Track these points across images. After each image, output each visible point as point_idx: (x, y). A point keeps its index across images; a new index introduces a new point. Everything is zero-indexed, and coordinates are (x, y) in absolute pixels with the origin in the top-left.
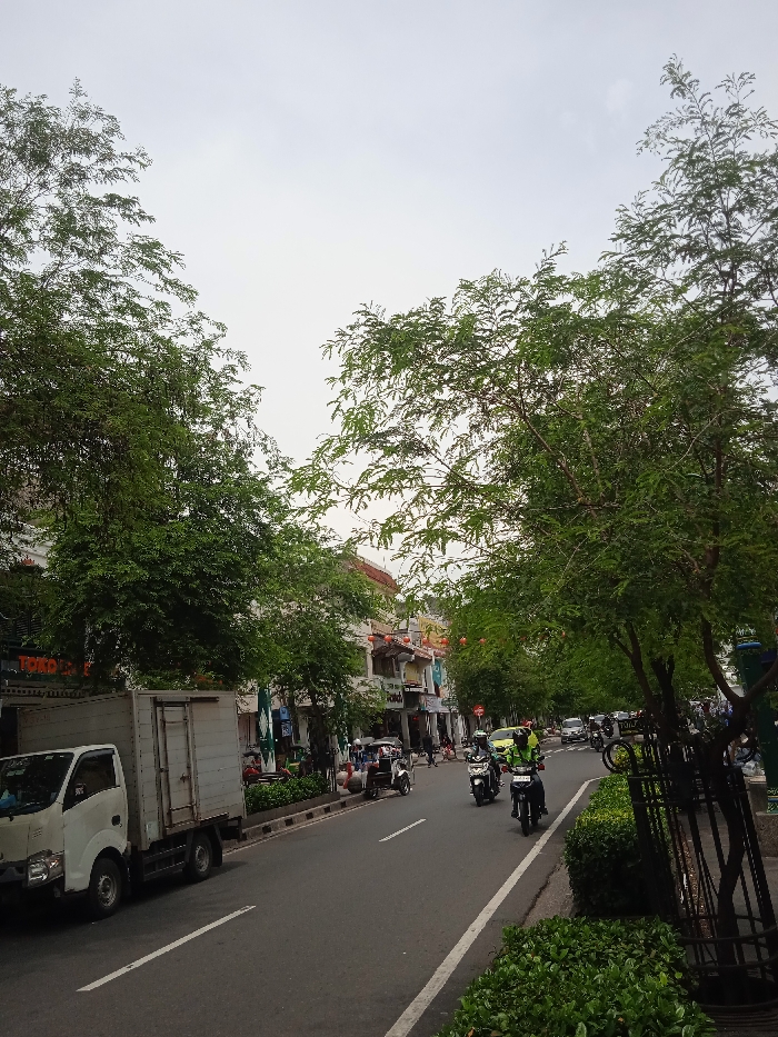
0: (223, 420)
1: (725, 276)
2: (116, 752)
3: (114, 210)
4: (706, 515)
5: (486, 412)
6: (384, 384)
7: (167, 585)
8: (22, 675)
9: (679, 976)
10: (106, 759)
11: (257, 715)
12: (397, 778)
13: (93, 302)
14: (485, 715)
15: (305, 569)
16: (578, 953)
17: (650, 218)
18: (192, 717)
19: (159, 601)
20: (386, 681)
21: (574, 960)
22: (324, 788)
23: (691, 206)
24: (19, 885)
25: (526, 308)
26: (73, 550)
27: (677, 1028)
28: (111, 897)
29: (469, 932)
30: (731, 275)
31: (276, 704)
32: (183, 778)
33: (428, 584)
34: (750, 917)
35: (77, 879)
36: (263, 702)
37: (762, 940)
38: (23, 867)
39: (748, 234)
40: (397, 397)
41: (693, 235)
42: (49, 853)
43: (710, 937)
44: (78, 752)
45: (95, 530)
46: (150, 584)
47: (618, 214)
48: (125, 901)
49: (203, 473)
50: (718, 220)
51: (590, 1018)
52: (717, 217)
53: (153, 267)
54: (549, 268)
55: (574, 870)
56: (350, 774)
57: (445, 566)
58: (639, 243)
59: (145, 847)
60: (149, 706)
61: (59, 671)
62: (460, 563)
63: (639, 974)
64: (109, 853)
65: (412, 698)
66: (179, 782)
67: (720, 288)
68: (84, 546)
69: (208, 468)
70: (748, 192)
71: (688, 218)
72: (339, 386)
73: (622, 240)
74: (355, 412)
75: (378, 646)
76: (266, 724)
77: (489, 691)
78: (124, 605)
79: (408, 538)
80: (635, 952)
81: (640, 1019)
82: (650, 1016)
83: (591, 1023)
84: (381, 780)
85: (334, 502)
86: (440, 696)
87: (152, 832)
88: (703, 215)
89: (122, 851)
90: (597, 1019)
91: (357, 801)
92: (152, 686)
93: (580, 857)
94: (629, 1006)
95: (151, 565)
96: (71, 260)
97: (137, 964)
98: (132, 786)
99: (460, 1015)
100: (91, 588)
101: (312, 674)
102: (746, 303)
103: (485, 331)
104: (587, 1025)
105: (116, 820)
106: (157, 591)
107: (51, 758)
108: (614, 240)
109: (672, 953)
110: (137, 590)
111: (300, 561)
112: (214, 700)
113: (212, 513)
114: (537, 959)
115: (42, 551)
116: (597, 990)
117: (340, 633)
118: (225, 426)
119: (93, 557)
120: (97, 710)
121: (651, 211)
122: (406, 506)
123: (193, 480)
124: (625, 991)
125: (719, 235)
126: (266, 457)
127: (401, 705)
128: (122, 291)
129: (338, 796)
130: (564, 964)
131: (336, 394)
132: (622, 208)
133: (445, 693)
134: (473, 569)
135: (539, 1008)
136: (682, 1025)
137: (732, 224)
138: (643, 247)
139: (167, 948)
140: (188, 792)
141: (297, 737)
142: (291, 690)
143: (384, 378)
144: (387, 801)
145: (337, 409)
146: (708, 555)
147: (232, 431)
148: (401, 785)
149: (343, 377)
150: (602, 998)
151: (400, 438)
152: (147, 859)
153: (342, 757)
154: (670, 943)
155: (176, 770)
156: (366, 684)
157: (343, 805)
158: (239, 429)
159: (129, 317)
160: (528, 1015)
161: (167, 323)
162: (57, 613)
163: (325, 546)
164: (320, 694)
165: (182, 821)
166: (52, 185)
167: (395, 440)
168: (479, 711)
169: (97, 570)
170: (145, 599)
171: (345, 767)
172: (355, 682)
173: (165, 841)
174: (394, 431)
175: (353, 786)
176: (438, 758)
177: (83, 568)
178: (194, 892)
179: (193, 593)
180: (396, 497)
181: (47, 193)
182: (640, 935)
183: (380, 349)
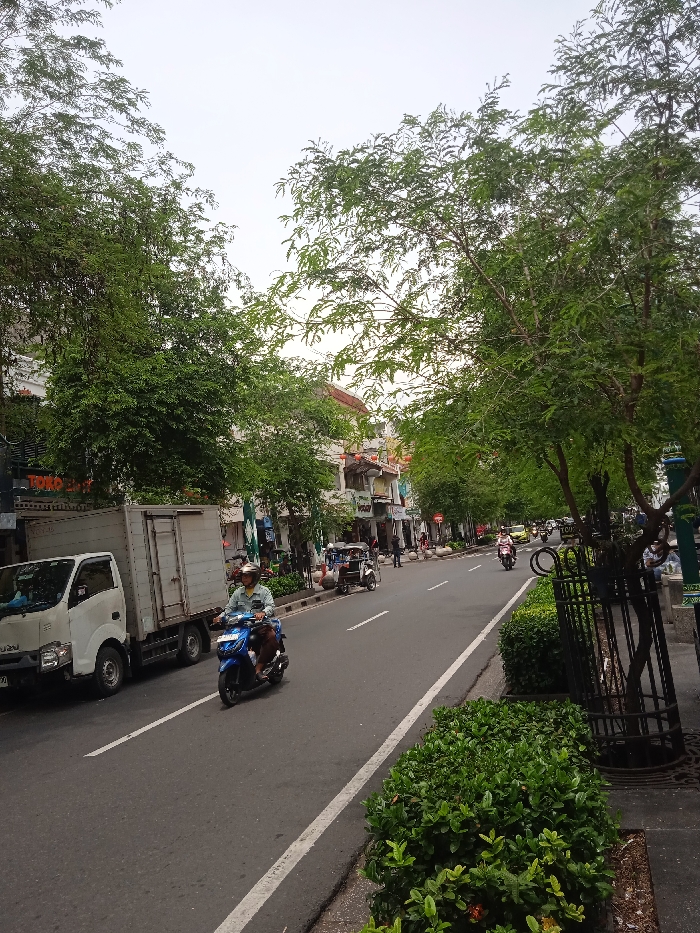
0: (199, 258)
1: (661, 108)
2: (113, 558)
3: (82, 52)
4: (632, 344)
5: (434, 247)
6: (336, 221)
7: (153, 412)
8: (30, 492)
9: (582, 748)
10: (104, 565)
11: (244, 524)
12: (365, 576)
13: (67, 144)
14: (445, 521)
15: (280, 396)
16: (496, 730)
17: (589, 48)
18: (179, 528)
19: (148, 426)
20: (357, 495)
21: (493, 735)
22: (301, 586)
23: (632, 35)
24: (34, 670)
25: (474, 143)
26: (67, 379)
27: (572, 794)
28: (115, 679)
29: (417, 707)
30: (668, 107)
31: (259, 515)
32: (174, 580)
33: (379, 410)
34: (654, 696)
35: (84, 664)
36: (248, 513)
37: (665, 715)
38: (36, 655)
39: (685, 62)
40: (349, 233)
41: (632, 65)
42: (58, 644)
43: (618, 713)
44: (78, 559)
45: (85, 363)
46: (138, 411)
47: (557, 45)
48: (125, 682)
49: (183, 308)
50: (657, 49)
51: (497, 787)
52: (657, 46)
53: (121, 108)
54: (493, 103)
55: (506, 655)
56: (324, 573)
57: (395, 393)
58: (578, 74)
59: (142, 637)
60: (141, 519)
61: (63, 489)
62: (408, 392)
63: (546, 748)
64: (110, 643)
65: (380, 508)
66: (170, 584)
67: (657, 120)
68: (76, 378)
69: (187, 305)
70: (689, 18)
71: (627, 48)
72: (293, 225)
73: (561, 72)
74: (310, 249)
75: (350, 463)
76: (252, 531)
77: (449, 501)
78: (117, 429)
79: (360, 368)
80: (545, 729)
81: (540, 788)
82: (549, 785)
83: (497, 791)
84: (350, 580)
85: (292, 336)
86: (404, 505)
87: (147, 626)
88: (642, 44)
89: (122, 642)
90: (503, 788)
91: (330, 596)
92: (145, 501)
93: (512, 647)
94: (532, 776)
95: (138, 394)
96: (44, 103)
97: (134, 734)
98: (128, 587)
99: (388, 783)
100: (86, 414)
101: (288, 488)
102: (681, 135)
103: (429, 167)
104: (493, 793)
105: (116, 616)
106: (145, 417)
107: (56, 564)
108: (553, 72)
109: (578, 729)
110: (126, 417)
111: (276, 388)
112: (199, 513)
113: (192, 346)
114: (460, 735)
115: (42, 381)
116: (506, 762)
117: (312, 453)
118: (201, 264)
119: (85, 386)
120: (96, 523)
121: (589, 41)
122: (357, 338)
123: (173, 314)
124: (530, 764)
125: (658, 65)
126: (241, 292)
127: (370, 514)
128: (95, 133)
129: (313, 591)
130: (484, 740)
131: (289, 232)
132: (561, 39)
133: (410, 503)
134: (420, 396)
135: (454, 778)
136: (576, 792)
137: (671, 52)
138: (583, 79)
139: (161, 721)
140: (178, 591)
141: (280, 543)
142: (272, 503)
143: (335, 216)
144: (356, 596)
145: (292, 247)
146: (634, 381)
147: (209, 268)
148: (367, 582)
149: (296, 215)
150: (509, 770)
151: (349, 274)
152: (145, 647)
153: (319, 558)
154: (577, 721)
155: (168, 573)
156: (338, 497)
157: (318, 599)
158: (214, 266)
159: (103, 159)
160: (446, 783)
161: (139, 165)
162: (57, 438)
163: (298, 375)
164: (296, 505)
165: (174, 616)
166: (20, 26)
167: (343, 275)
168: (439, 519)
169: (91, 398)
170: (135, 424)
171: (321, 567)
172: (326, 495)
173: (159, 634)
174: (344, 267)
175: (327, 584)
176: (402, 559)
177: (77, 397)
178: (185, 673)
179: (178, 419)
180: (348, 331)
181: (15, 34)
182: (551, 715)
183: (329, 188)
